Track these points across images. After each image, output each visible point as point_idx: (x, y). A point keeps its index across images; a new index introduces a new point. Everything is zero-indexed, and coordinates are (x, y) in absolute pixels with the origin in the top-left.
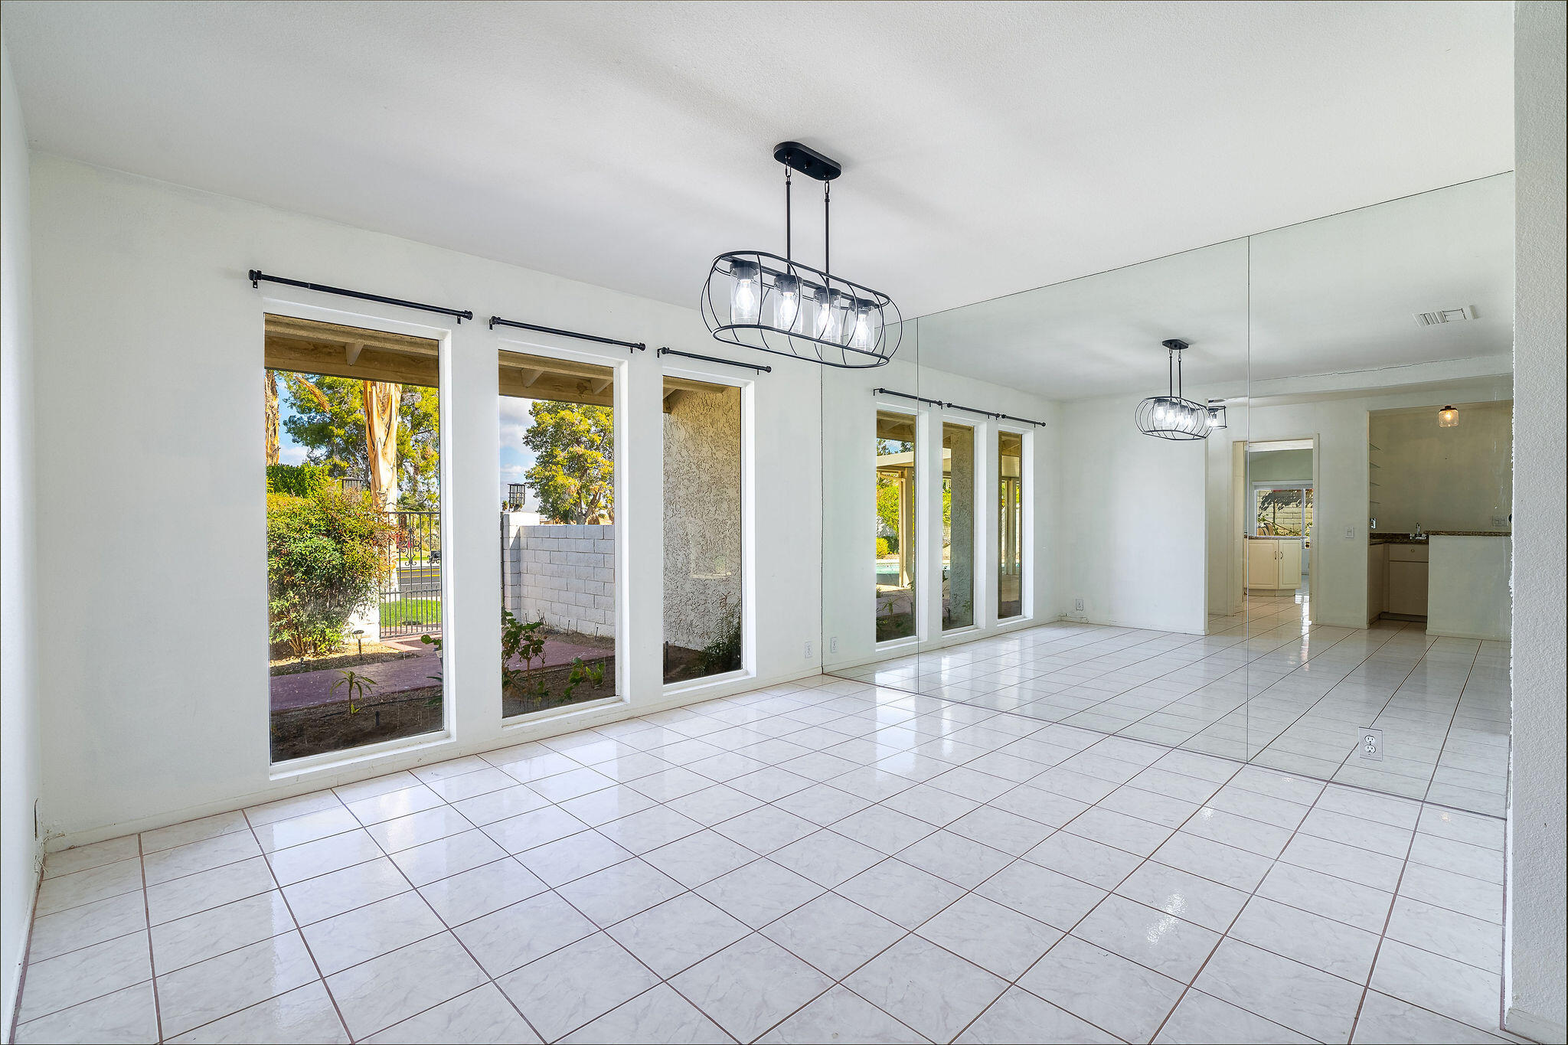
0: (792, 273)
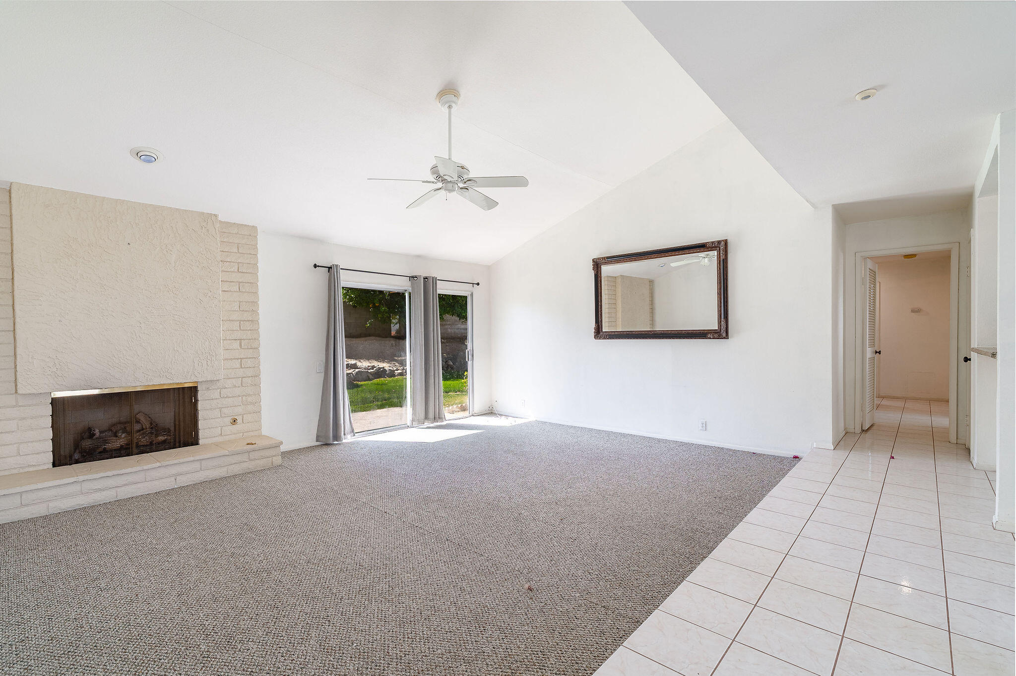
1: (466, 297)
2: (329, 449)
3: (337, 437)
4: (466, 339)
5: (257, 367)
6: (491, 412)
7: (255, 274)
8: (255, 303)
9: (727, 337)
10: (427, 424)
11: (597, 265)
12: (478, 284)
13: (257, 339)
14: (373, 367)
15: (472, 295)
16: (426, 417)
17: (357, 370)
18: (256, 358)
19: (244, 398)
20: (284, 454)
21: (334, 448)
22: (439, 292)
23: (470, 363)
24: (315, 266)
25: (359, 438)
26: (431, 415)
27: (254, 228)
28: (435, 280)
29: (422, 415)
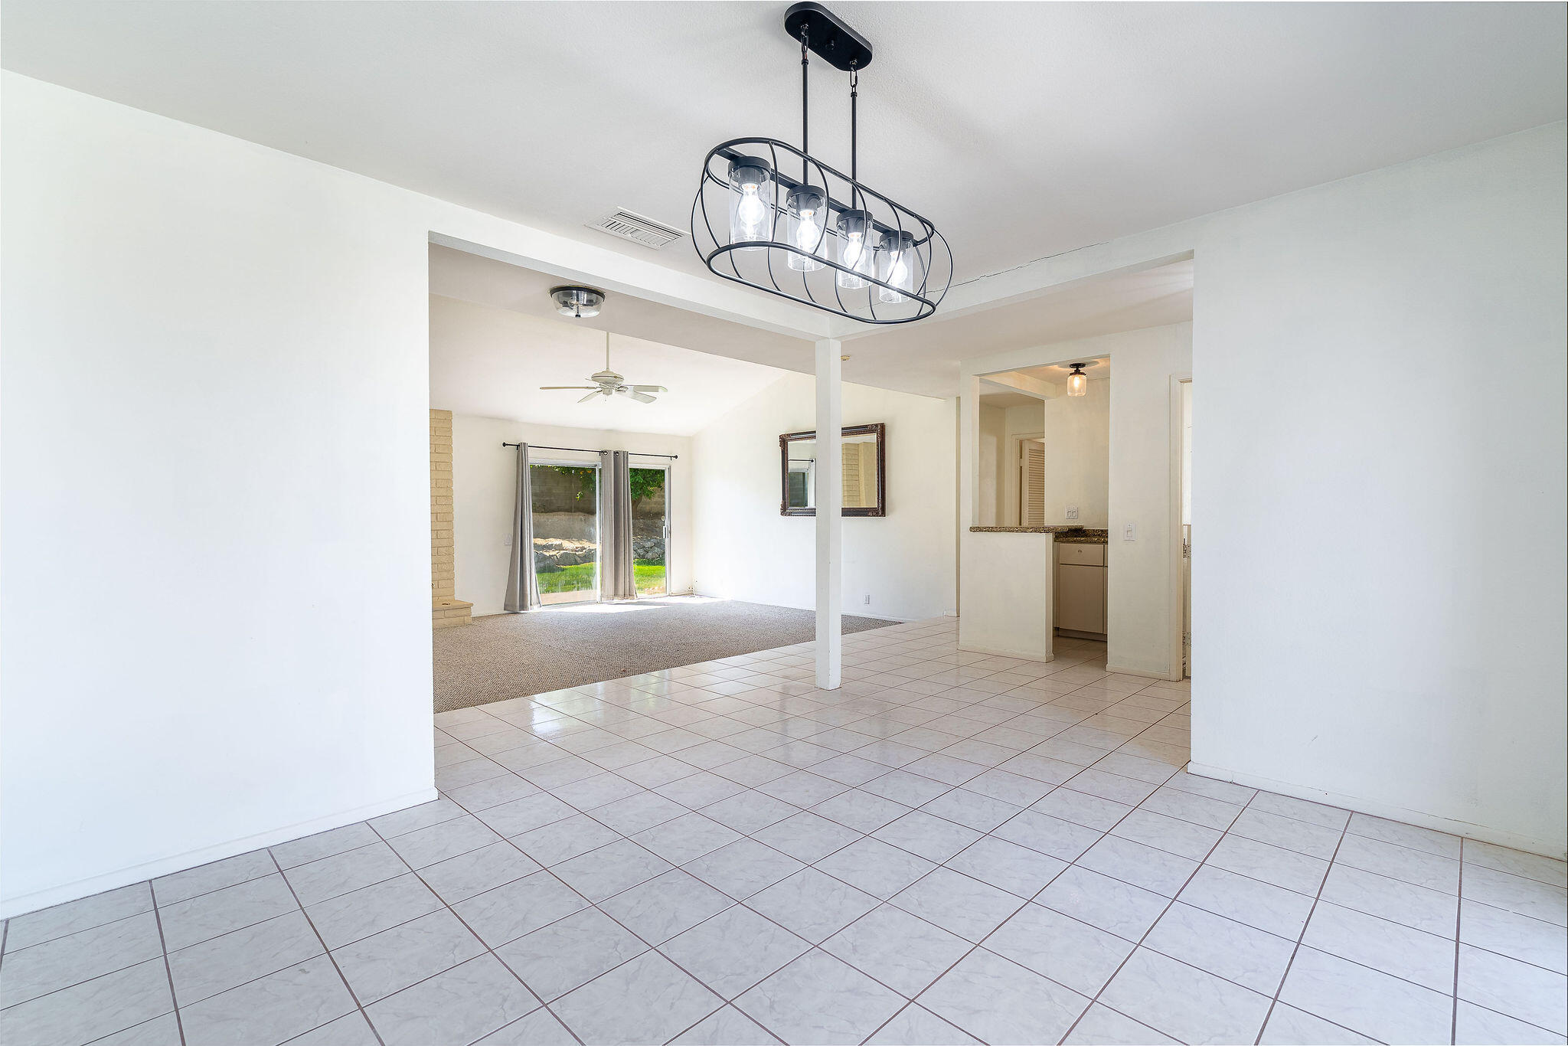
0: (860, 207)
1: (663, 471)
2: (515, 616)
3: (523, 607)
4: (664, 515)
5: (451, 538)
6: (691, 593)
7: (450, 454)
8: (450, 481)
9: (883, 514)
10: (616, 601)
11: (784, 441)
12: (676, 457)
13: (451, 513)
14: (583, 548)
15: (670, 468)
16: (616, 594)
17: (562, 552)
18: (450, 530)
19: (440, 566)
20: (474, 619)
21: (519, 615)
22: (631, 466)
23: (667, 540)
24: (504, 445)
25: (543, 609)
26: (621, 592)
27: (449, 412)
28: (626, 454)
29: (611, 592)
